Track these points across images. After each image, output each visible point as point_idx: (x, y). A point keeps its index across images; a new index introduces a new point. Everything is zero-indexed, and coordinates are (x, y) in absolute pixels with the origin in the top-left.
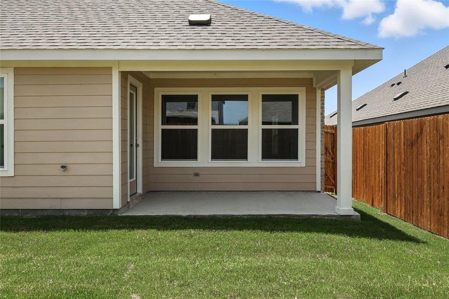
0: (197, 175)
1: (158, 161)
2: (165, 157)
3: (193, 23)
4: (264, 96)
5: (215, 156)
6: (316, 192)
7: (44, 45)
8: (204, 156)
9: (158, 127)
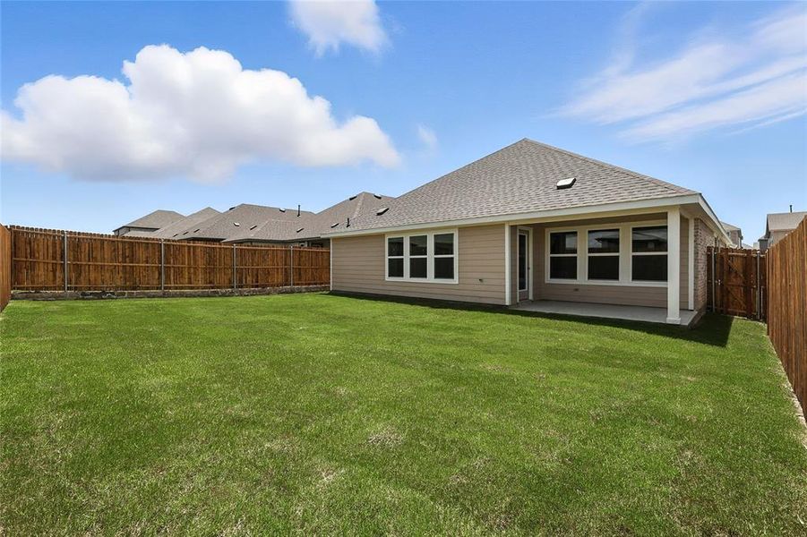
0: (577, 290)
1: (548, 279)
2: (552, 276)
3: (559, 188)
4: (634, 229)
5: (591, 277)
6: (688, 310)
7: (471, 215)
8: (582, 277)
9: (548, 255)
